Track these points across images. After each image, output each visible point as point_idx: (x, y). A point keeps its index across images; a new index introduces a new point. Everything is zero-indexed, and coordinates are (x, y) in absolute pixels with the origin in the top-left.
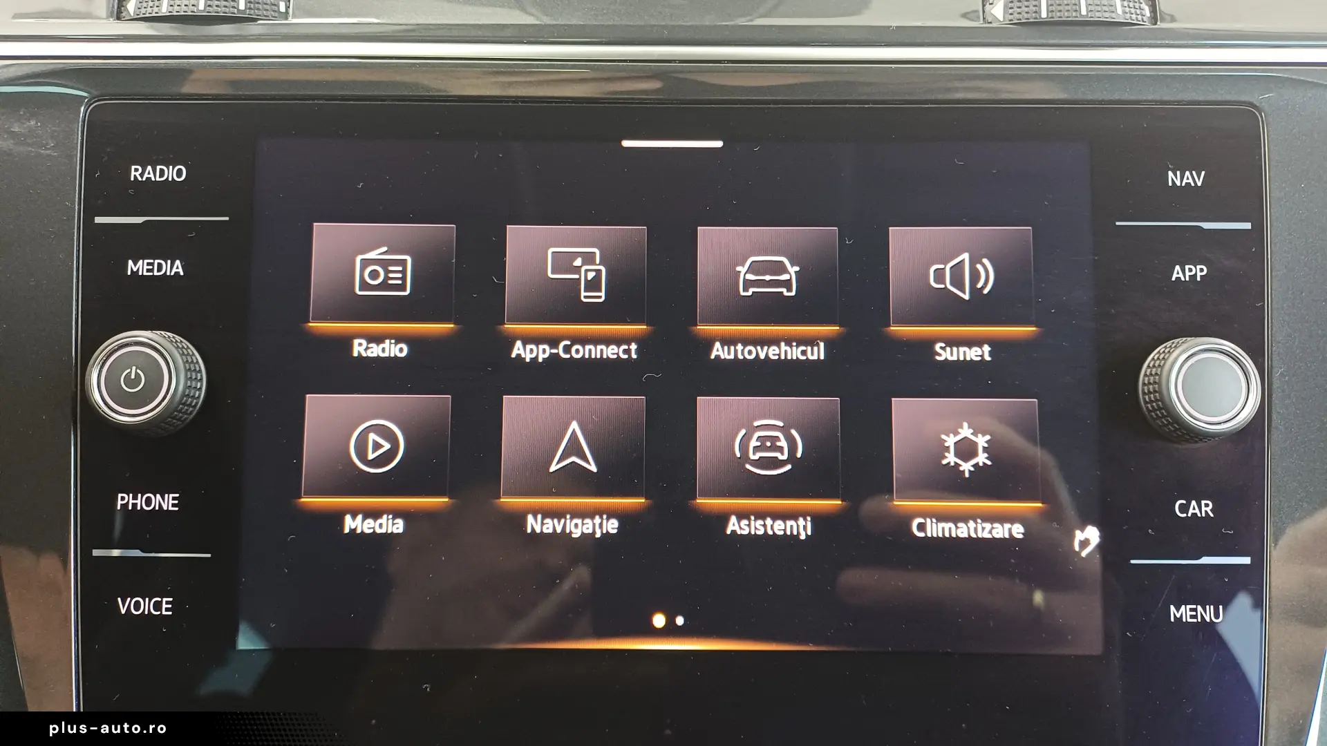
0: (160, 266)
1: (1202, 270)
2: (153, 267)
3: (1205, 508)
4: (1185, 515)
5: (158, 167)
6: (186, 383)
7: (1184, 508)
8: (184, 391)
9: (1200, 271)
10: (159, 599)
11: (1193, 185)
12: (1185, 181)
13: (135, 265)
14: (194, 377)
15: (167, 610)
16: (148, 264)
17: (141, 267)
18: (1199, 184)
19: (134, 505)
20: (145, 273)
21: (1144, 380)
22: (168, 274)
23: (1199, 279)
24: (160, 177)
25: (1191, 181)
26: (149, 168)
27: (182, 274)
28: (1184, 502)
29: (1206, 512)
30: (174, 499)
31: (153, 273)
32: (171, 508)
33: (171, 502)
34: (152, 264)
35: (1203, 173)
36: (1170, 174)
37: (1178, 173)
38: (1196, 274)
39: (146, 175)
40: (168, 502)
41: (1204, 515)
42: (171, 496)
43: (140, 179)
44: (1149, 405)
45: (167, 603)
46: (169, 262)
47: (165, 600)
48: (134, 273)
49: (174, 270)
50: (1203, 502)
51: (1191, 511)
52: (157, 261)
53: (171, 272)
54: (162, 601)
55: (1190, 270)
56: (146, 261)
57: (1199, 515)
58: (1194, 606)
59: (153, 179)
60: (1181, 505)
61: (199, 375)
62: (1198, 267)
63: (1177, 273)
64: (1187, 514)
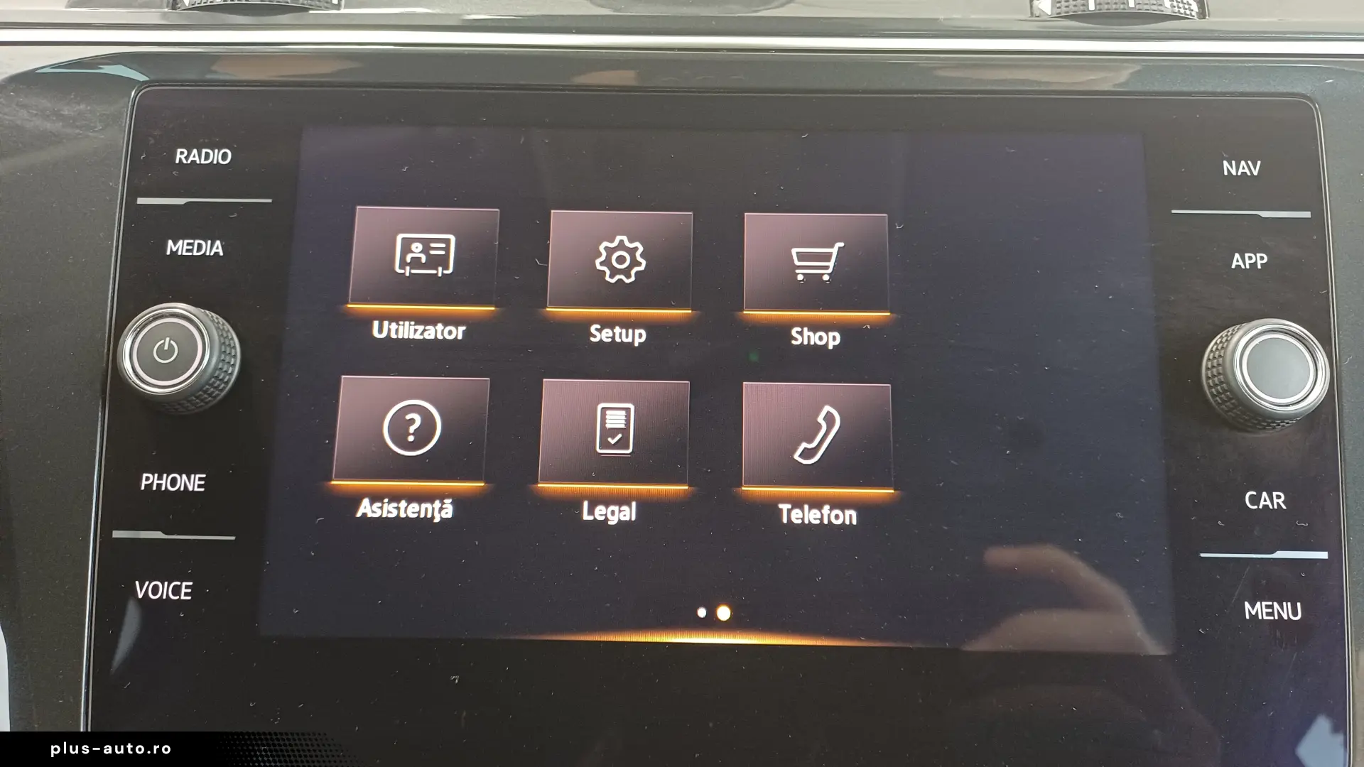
0: (200, 246)
1: (1262, 258)
2: (193, 247)
3: (1278, 500)
4: (1256, 507)
5: (204, 151)
6: (219, 356)
7: (1255, 500)
8: (217, 364)
9: (1260, 259)
10: (179, 583)
11: (1249, 174)
12: (1241, 170)
13: (175, 245)
14: (228, 352)
15: (186, 594)
16: (188, 244)
17: (180, 247)
18: (1255, 173)
19: (159, 486)
20: (185, 253)
21: (1207, 364)
22: (208, 254)
23: (1259, 267)
24: (205, 160)
25: (1246, 170)
26: (195, 151)
27: (221, 254)
28: (1255, 493)
29: (1278, 504)
30: (200, 479)
31: (193, 253)
32: (196, 489)
33: (197, 482)
34: (192, 244)
35: (1259, 163)
36: (1226, 164)
37: (1233, 162)
38: (1256, 262)
39: (191, 158)
40: (194, 483)
41: (1276, 507)
42: (198, 476)
43: (185, 162)
44: (1213, 390)
45: (187, 587)
46: (209, 242)
47: (184, 584)
48: (174, 253)
49: (214, 250)
50: (1275, 494)
51: (1262, 503)
52: (197, 242)
53: (210, 252)
54: (181, 586)
55: (1250, 258)
56: (186, 241)
57: (1271, 507)
58: (1270, 603)
59: (198, 162)
60: (1251, 496)
61: (233, 351)
62: (1258, 255)
63: (1237, 261)
64: (1258, 506)
